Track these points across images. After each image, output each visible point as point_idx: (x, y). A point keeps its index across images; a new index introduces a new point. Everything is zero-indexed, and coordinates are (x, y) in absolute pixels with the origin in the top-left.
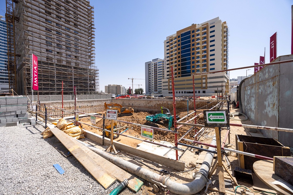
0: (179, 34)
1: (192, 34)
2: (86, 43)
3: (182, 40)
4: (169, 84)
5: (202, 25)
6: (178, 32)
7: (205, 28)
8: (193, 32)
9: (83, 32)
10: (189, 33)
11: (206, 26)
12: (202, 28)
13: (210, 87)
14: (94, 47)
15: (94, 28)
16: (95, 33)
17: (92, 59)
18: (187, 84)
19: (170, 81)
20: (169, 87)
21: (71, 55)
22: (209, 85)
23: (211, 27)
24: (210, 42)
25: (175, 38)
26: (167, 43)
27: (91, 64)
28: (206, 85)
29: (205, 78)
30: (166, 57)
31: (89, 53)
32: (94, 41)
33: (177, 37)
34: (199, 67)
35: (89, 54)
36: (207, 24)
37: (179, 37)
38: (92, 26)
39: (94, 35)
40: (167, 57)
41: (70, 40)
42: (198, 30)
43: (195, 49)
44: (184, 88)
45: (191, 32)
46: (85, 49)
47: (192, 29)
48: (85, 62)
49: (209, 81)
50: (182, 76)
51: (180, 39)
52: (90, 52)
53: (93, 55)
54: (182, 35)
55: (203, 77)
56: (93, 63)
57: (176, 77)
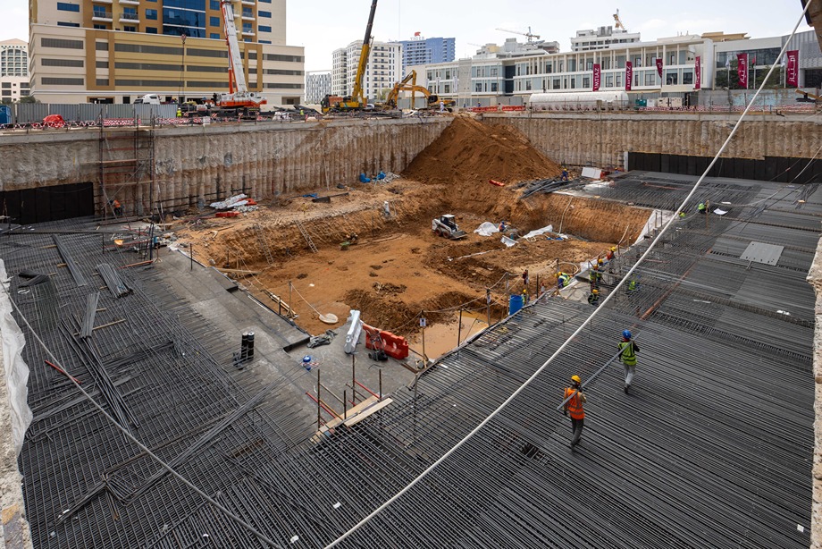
4: (90, 55)
13: (271, 86)
18: (191, 68)
19: (98, 40)
20: (90, 74)
22: (267, 79)
28: (260, 78)
29: (256, 54)
44: (180, 84)
49: (267, 65)
50: (166, 31)
55: (250, 51)
57: (133, 29)
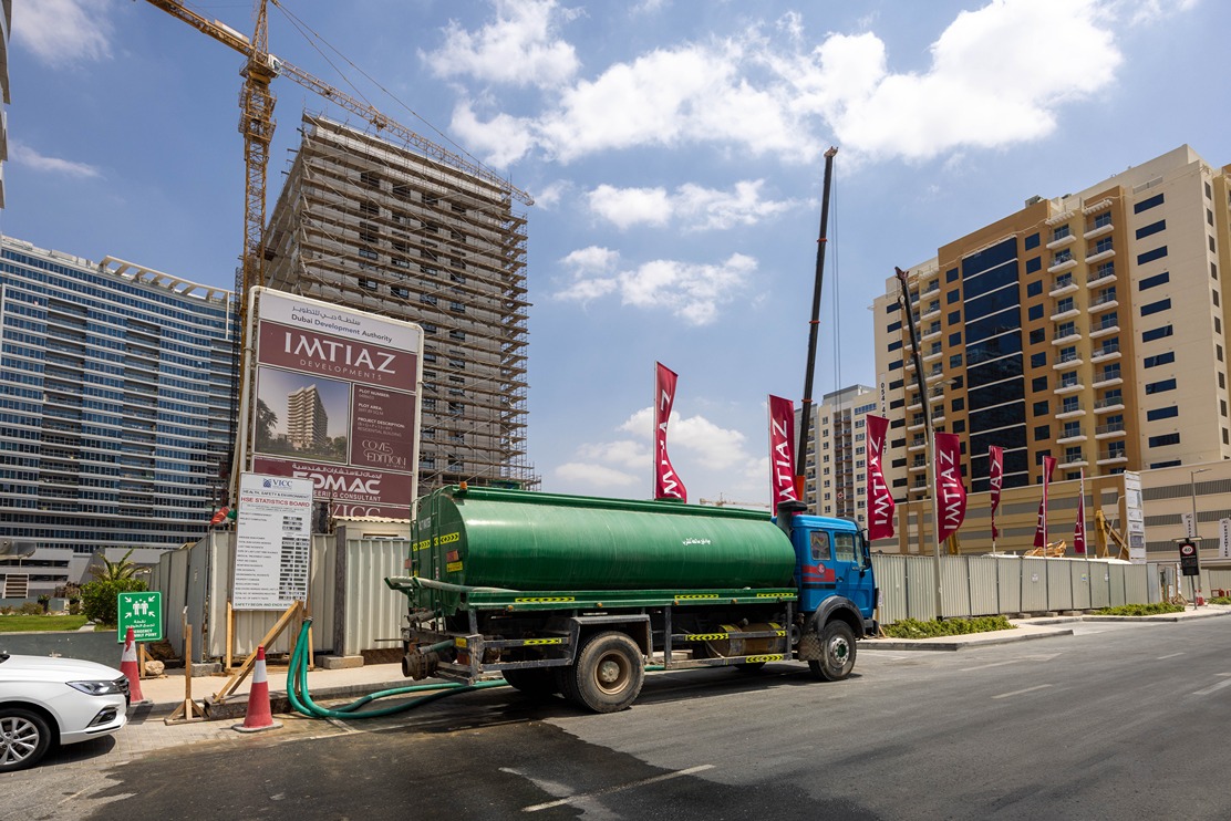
0: (955, 262)
1: (1025, 255)
2: (492, 369)
3: (970, 289)
5: (1087, 203)
6: (944, 252)
7: (1102, 217)
8: (1033, 241)
9: (482, 328)
10: (1009, 248)
11: (1106, 202)
12: (1088, 217)
14: (525, 385)
15: (525, 305)
16: (527, 324)
17: (513, 434)
21: (435, 428)
23: (1140, 208)
24: (1141, 289)
25: (934, 284)
26: (890, 309)
27: (508, 457)
30: (887, 387)
31: (502, 410)
32: (526, 358)
33: (943, 279)
34: (1078, 435)
35: (504, 414)
36: (1116, 191)
37: (952, 276)
38: (519, 298)
39: (525, 331)
40: (894, 386)
41: (435, 369)
42: (1062, 230)
43: (1049, 332)
45: (1021, 245)
46: (486, 396)
47: (1026, 231)
48: (487, 450)
51: (957, 285)
52: (505, 407)
53: (520, 415)
54: (970, 265)
55: (1104, 491)
56: (516, 453)
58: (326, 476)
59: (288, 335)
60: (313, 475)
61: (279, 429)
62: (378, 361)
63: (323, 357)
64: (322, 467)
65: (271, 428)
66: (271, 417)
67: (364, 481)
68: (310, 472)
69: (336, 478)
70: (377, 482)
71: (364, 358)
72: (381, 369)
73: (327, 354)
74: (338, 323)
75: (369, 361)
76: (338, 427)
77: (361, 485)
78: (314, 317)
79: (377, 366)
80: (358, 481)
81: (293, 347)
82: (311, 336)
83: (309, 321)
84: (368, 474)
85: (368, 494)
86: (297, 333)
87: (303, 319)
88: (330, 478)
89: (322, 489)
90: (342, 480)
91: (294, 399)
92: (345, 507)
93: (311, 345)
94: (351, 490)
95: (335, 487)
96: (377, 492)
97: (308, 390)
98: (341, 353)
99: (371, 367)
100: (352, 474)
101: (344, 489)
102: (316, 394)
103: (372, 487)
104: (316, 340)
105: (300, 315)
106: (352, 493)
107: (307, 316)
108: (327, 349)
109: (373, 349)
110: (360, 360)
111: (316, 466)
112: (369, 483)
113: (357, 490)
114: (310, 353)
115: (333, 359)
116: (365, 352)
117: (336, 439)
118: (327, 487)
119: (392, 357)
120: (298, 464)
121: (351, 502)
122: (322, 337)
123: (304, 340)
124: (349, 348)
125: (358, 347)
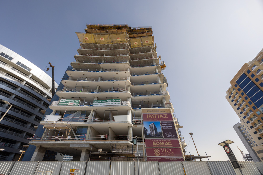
0: (234, 83)
37: (236, 86)
58: (159, 142)
59: (147, 115)
60: (157, 142)
61: (149, 132)
62: (164, 116)
63: (154, 118)
64: (158, 140)
65: (147, 132)
66: (147, 130)
67: (168, 142)
68: (156, 141)
69: (162, 142)
70: (171, 142)
71: (161, 116)
72: (165, 117)
73: (154, 117)
74: (155, 111)
75: (162, 116)
76: (160, 130)
77: (167, 143)
78: (151, 111)
79: (164, 117)
80: (166, 142)
81: (148, 117)
82: (151, 114)
83: (150, 112)
84: (168, 141)
85: (169, 145)
86: (148, 114)
87: (149, 112)
88: (160, 142)
89: (159, 145)
90: (163, 142)
91: (150, 126)
92: (165, 149)
93: (151, 116)
94: (165, 144)
95: (162, 144)
96: (171, 145)
97: (152, 124)
98: (157, 116)
99: (163, 117)
100: (165, 141)
101: (164, 145)
102: (154, 124)
103: (170, 143)
104: (152, 115)
105: (148, 111)
106: (166, 145)
107: (150, 111)
108: (154, 116)
109: (162, 114)
110: (160, 117)
111: (157, 140)
112: (169, 142)
113: (167, 145)
114: (151, 117)
115: (156, 117)
116: (161, 115)
117: (160, 133)
118: (160, 145)
119: (166, 115)
120: (153, 140)
121: (166, 148)
122: (153, 114)
123: (150, 115)
124: (158, 115)
125: (160, 114)
